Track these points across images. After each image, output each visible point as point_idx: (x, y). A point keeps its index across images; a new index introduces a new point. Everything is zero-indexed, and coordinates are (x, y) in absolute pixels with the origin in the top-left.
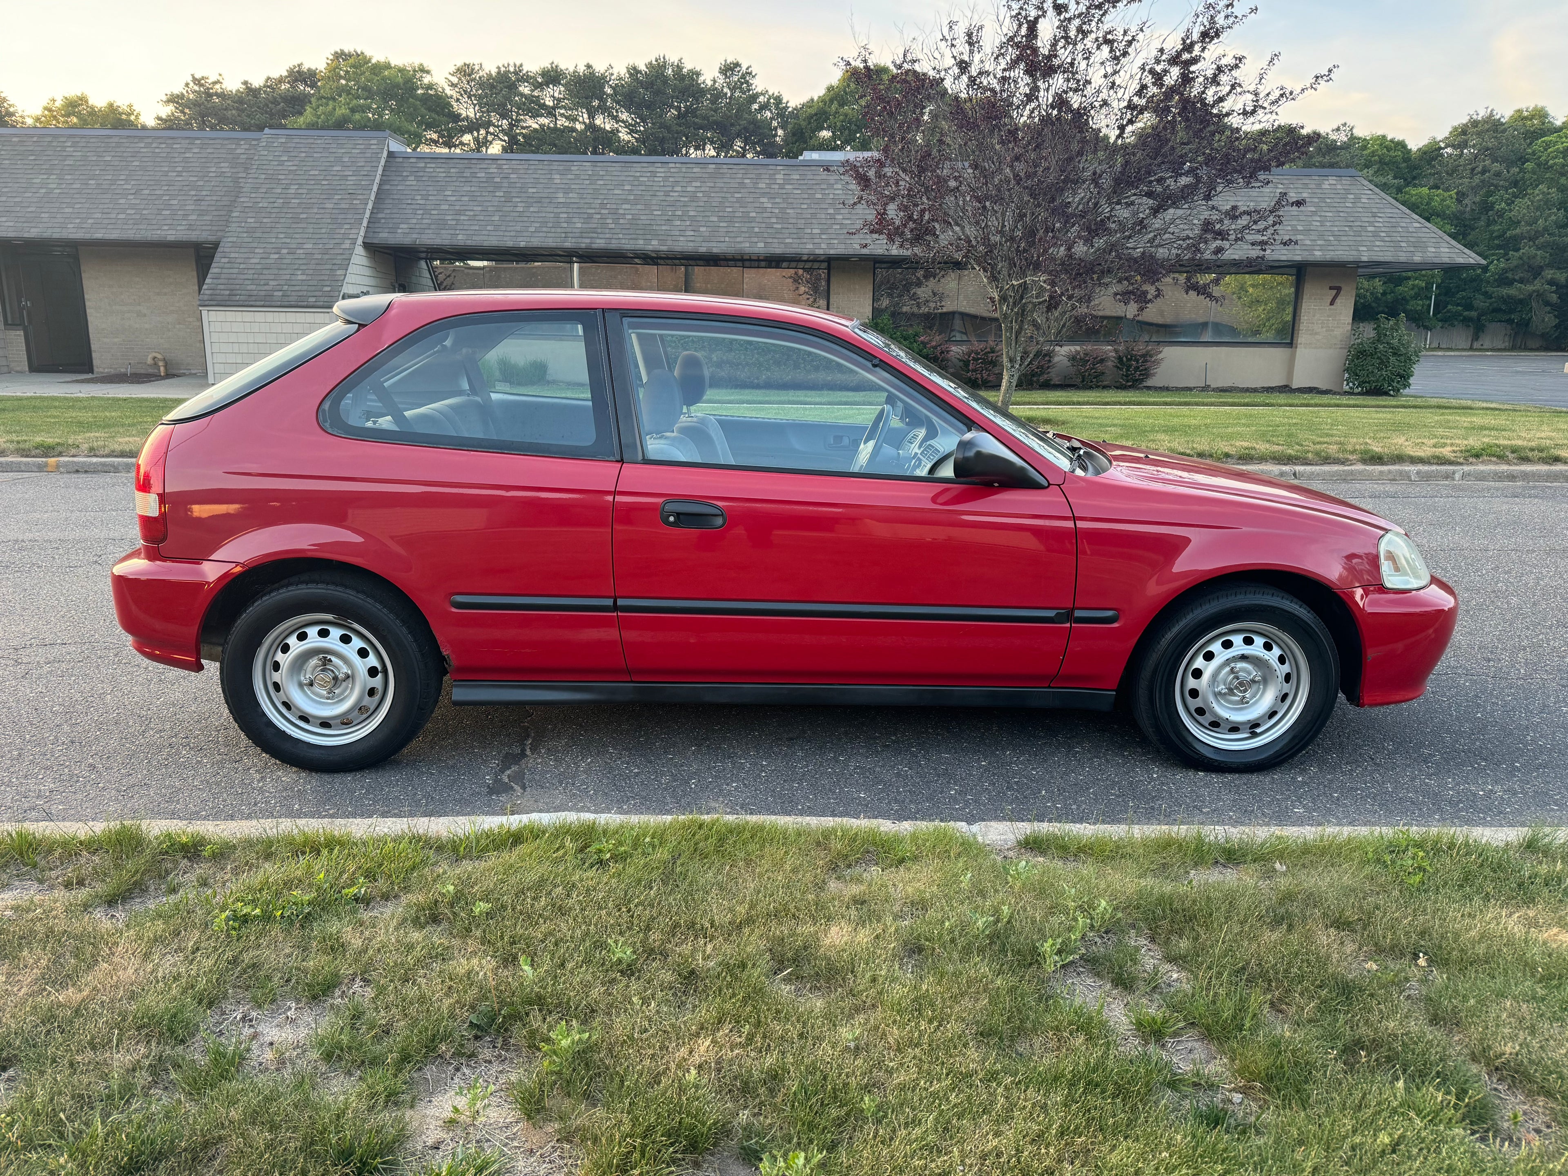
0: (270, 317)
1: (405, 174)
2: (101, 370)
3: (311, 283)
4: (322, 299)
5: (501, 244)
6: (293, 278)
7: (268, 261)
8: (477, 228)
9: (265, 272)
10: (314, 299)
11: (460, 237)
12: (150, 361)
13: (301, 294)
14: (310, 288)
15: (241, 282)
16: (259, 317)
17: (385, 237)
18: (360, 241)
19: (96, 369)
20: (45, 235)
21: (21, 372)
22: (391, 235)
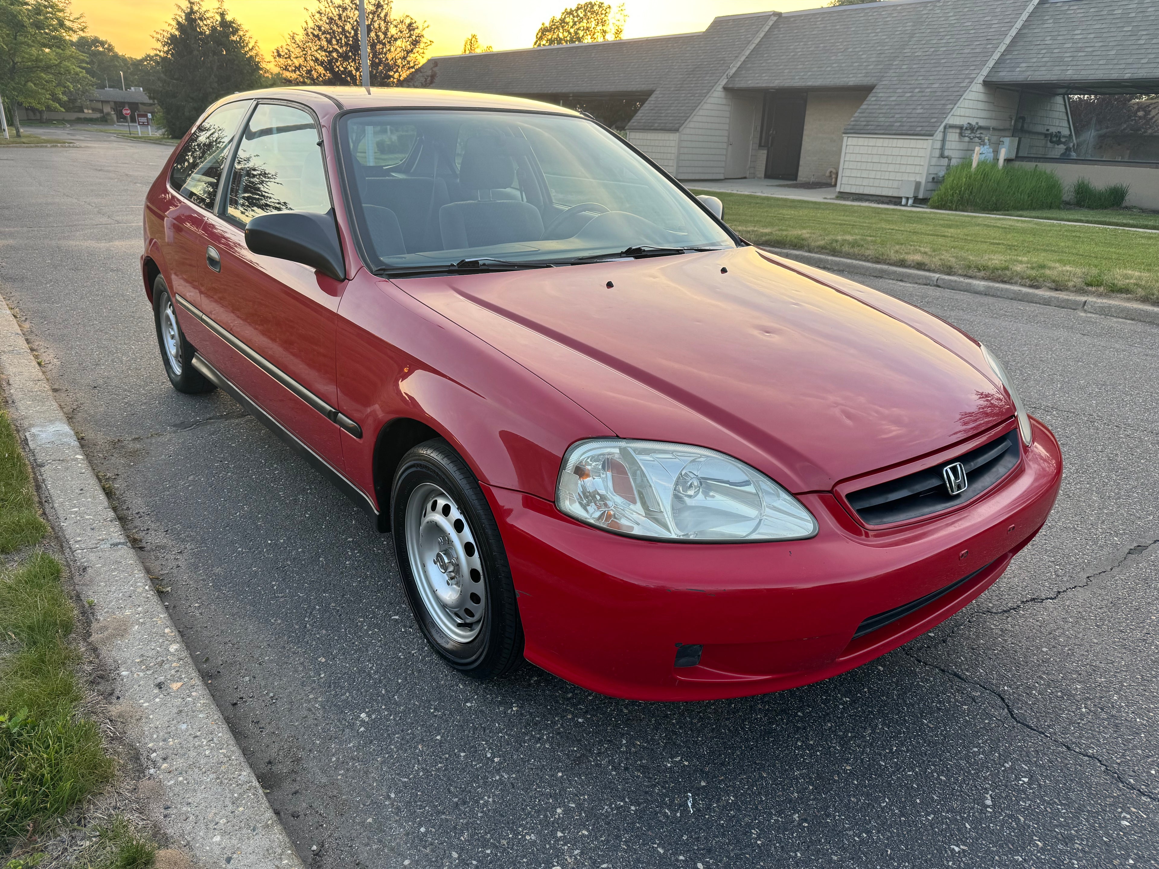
0: (886, 143)
1: (1046, 18)
2: (801, 179)
3: (925, 115)
4: (926, 129)
5: (1106, 77)
6: (914, 111)
7: (902, 99)
8: (1089, 63)
9: (897, 107)
10: (920, 129)
11: (1069, 72)
12: (828, 174)
13: (913, 124)
14: (922, 120)
15: (876, 115)
16: (879, 142)
17: (1005, 75)
18: (980, 79)
19: (799, 179)
20: (781, 85)
21: (760, 178)
22: (1010, 74)
